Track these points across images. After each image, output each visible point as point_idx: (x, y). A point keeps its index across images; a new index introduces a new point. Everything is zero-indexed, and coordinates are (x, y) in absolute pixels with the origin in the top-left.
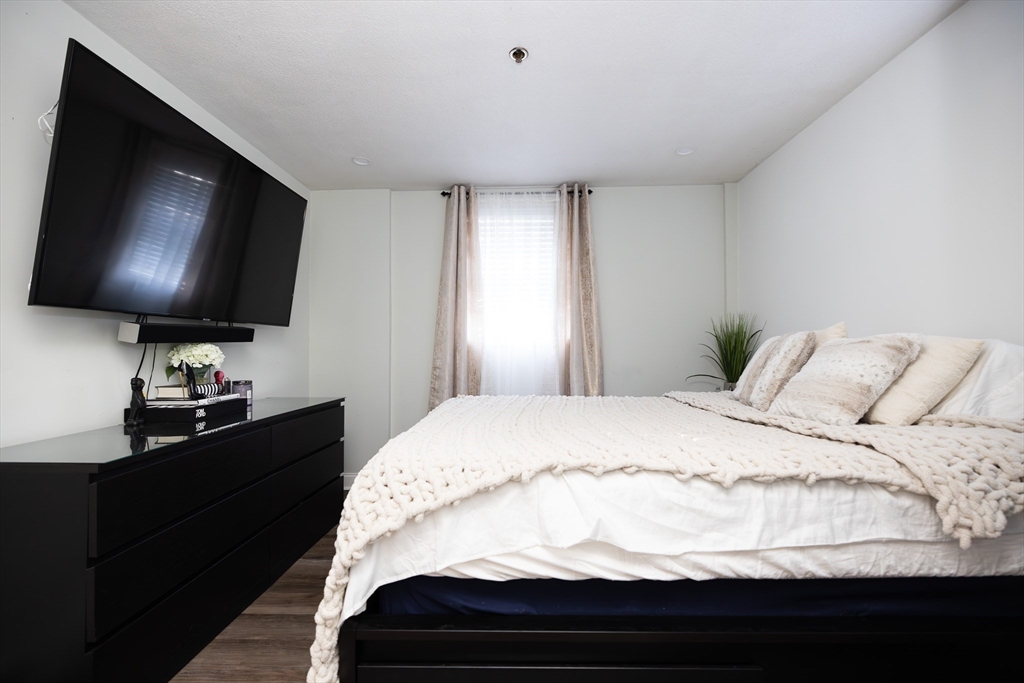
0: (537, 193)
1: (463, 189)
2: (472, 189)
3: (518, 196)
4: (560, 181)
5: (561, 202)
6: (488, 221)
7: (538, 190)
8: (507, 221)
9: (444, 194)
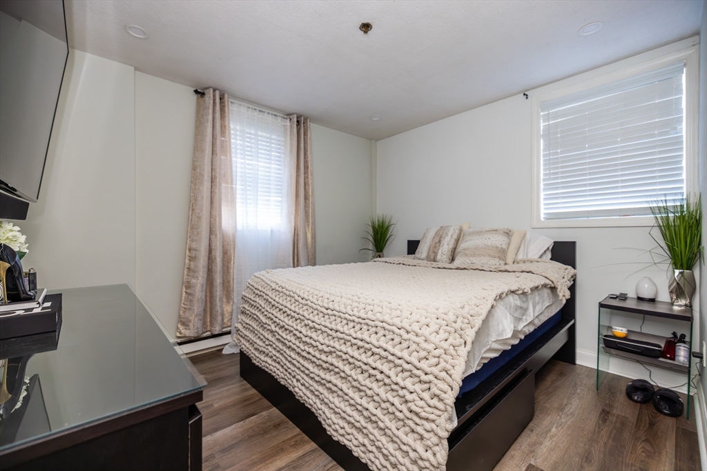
0: (275, 115)
1: (217, 93)
2: (226, 95)
3: (261, 113)
4: (291, 111)
5: (291, 126)
6: (238, 128)
7: (275, 113)
8: (253, 132)
9: (196, 92)
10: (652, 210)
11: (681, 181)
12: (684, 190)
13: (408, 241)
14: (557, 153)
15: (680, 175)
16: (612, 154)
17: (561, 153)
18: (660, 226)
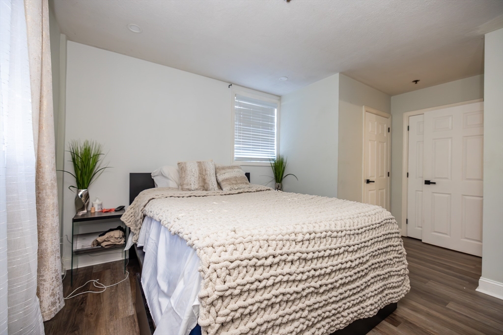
10: (270, 160)
11: (274, 149)
12: (275, 153)
13: (130, 174)
14: (240, 125)
15: (274, 147)
16: (266, 134)
17: (243, 126)
18: (272, 166)
